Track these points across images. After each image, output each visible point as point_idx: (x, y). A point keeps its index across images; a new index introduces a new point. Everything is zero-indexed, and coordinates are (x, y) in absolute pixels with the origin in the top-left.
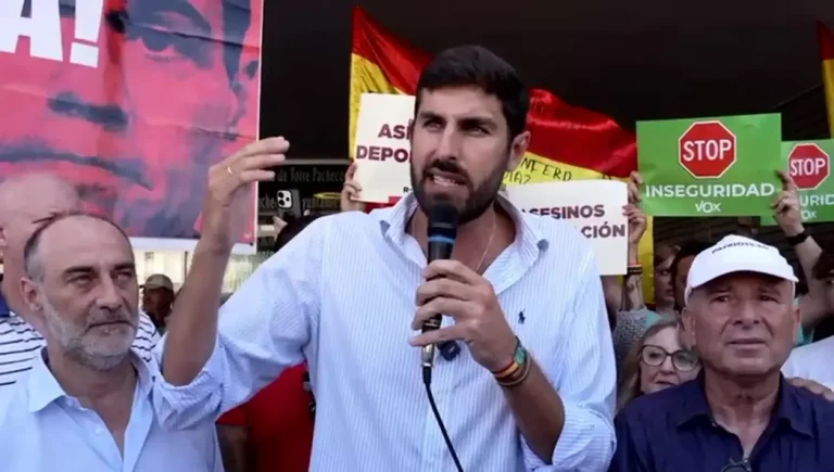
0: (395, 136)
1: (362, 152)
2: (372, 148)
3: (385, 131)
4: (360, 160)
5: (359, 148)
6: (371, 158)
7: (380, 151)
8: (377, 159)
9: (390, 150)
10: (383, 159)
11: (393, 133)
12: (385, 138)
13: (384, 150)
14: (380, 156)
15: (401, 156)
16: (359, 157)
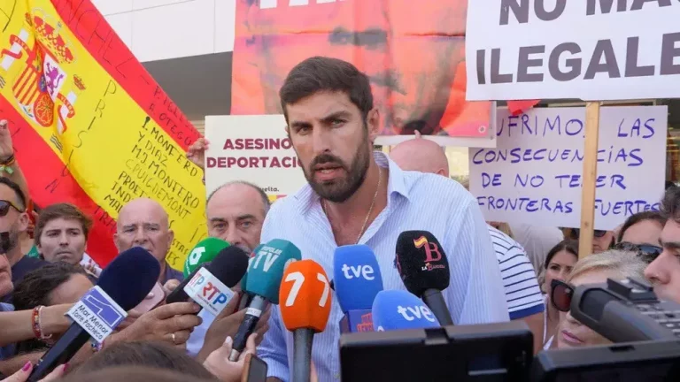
0: (237, 148)
1: (212, 163)
2: (219, 159)
3: (228, 144)
4: (210, 169)
5: (209, 159)
6: (220, 166)
7: (226, 161)
8: (225, 166)
9: (234, 159)
10: (229, 166)
11: (235, 145)
12: (229, 150)
13: (229, 159)
14: (226, 164)
15: (243, 162)
16: (209, 166)
